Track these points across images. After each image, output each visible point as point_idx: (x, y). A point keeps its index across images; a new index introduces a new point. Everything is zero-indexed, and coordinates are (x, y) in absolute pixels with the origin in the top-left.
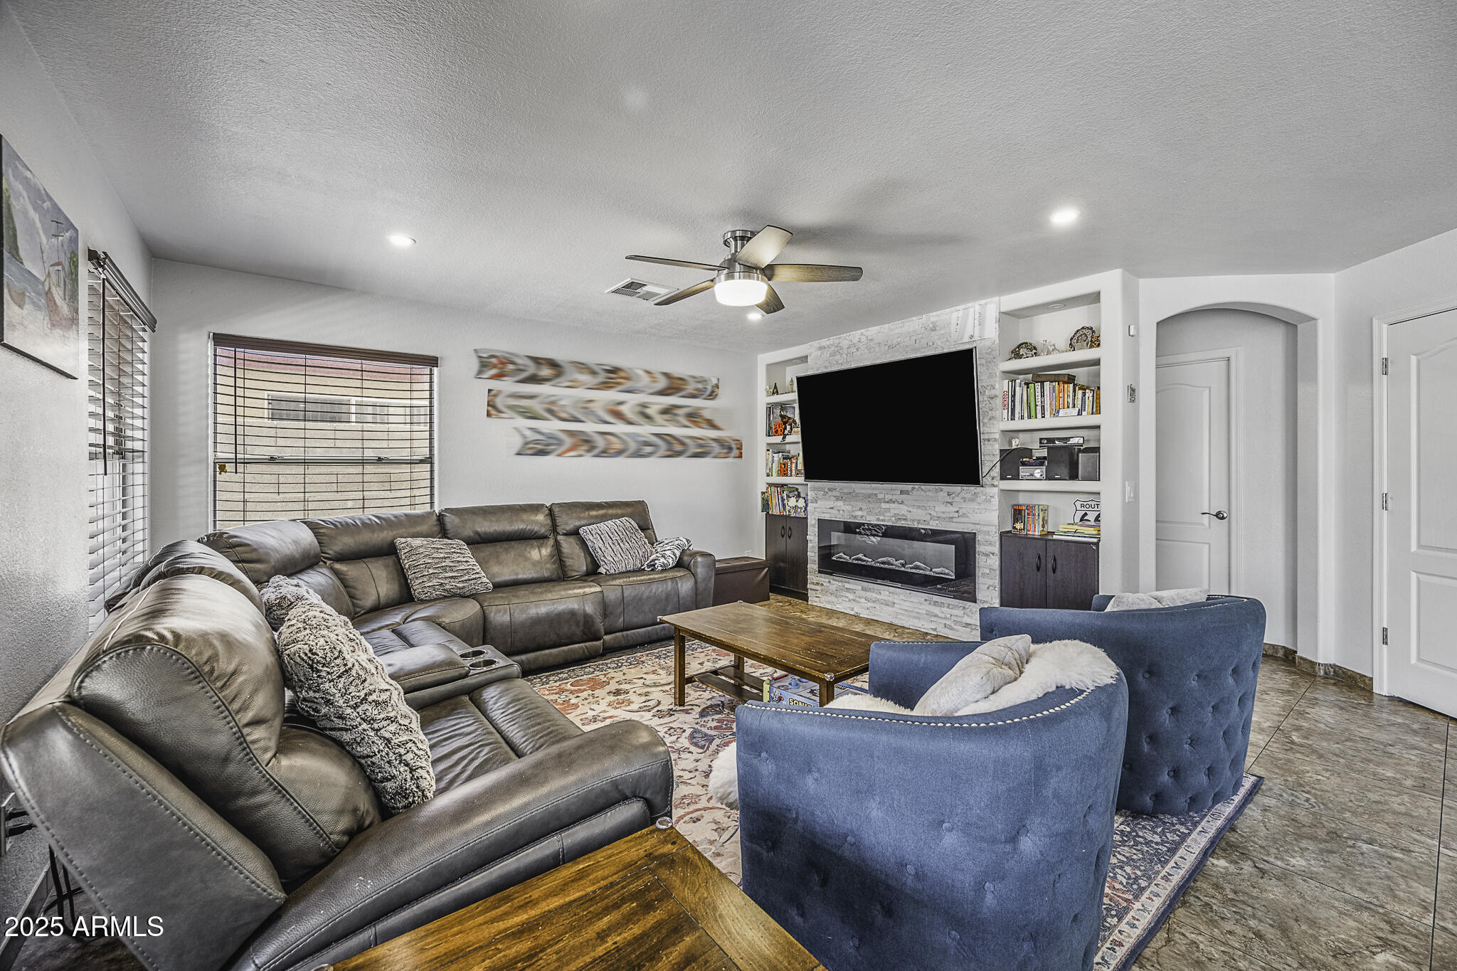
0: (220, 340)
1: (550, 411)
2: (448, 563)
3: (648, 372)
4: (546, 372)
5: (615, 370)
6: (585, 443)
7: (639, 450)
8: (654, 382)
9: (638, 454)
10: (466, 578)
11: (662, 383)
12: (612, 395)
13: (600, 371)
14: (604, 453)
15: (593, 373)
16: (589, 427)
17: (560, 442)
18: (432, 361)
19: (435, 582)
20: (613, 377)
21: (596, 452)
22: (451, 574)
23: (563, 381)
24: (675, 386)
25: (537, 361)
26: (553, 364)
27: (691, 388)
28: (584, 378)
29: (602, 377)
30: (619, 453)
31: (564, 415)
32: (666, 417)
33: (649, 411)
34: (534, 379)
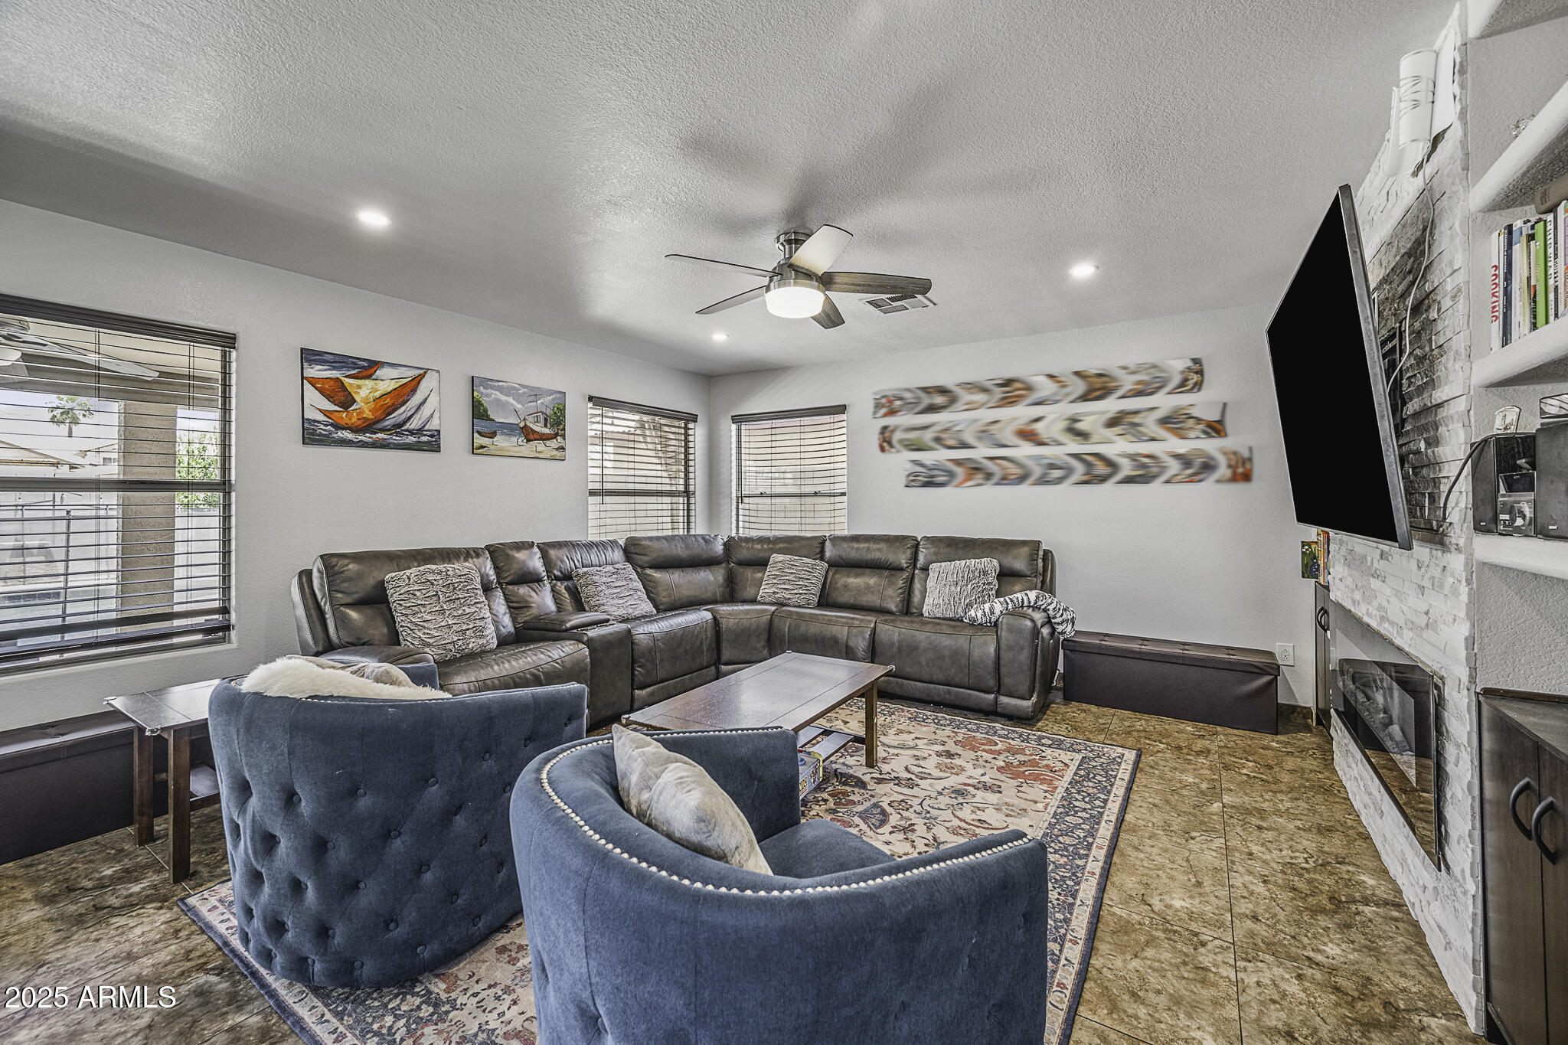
0: (737, 419)
1: (938, 440)
2: (791, 577)
3: (1051, 376)
4: (939, 400)
5: (1008, 383)
6: (975, 470)
7: (1045, 475)
8: (1064, 386)
9: (1043, 481)
10: (796, 591)
11: (1080, 387)
12: (1021, 413)
13: (992, 387)
14: (1005, 480)
15: (984, 390)
16: (980, 453)
17: (951, 475)
18: (841, 409)
19: (771, 590)
20: (1011, 390)
21: (996, 479)
22: (786, 587)
23: (959, 406)
24: (1098, 386)
25: (925, 390)
26: (942, 391)
27: (1128, 382)
28: (980, 397)
29: (999, 393)
30: (1022, 479)
31: (951, 442)
32: (1118, 430)
33: (1079, 426)
34: (932, 409)
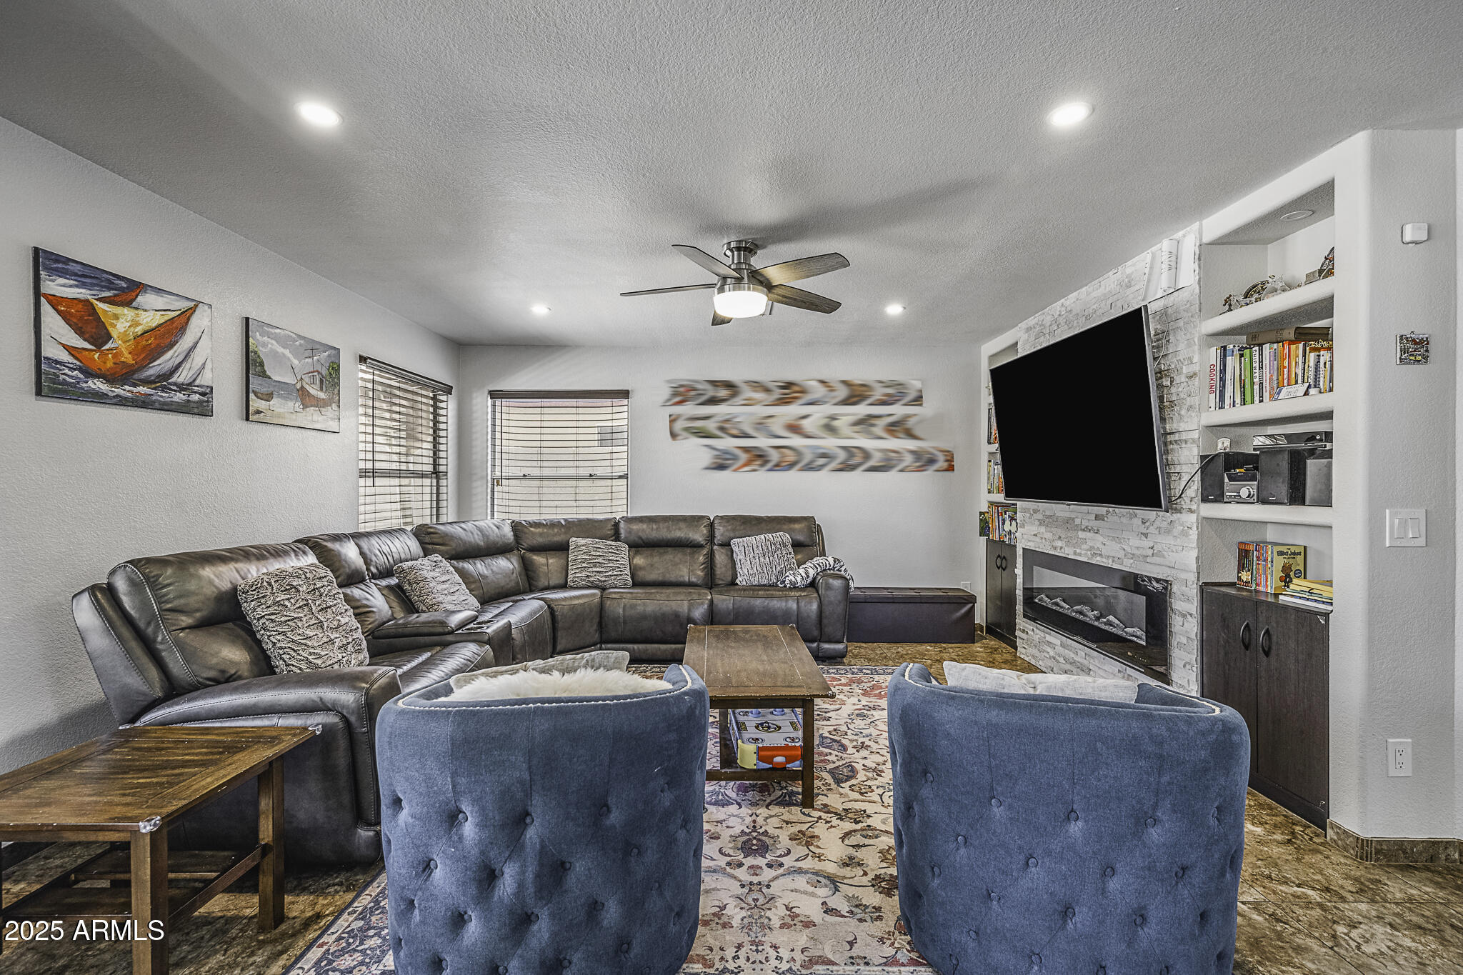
0: (494, 395)
1: (722, 429)
2: (600, 560)
3: (822, 382)
4: (723, 393)
5: (788, 385)
6: (758, 457)
7: (812, 462)
8: (832, 391)
9: (809, 468)
10: (610, 573)
11: (843, 392)
12: (793, 410)
13: (774, 389)
14: (778, 467)
15: (767, 390)
16: (762, 442)
17: (735, 458)
18: (625, 394)
19: (584, 574)
20: (789, 392)
21: (769, 466)
22: (598, 569)
23: (738, 400)
24: (857, 393)
25: (714, 383)
26: (729, 385)
27: (879, 393)
28: (759, 396)
29: (777, 394)
30: (792, 465)
31: (735, 432)
32: (856, 428)
33: (835, 423)
34: (713, 401)
